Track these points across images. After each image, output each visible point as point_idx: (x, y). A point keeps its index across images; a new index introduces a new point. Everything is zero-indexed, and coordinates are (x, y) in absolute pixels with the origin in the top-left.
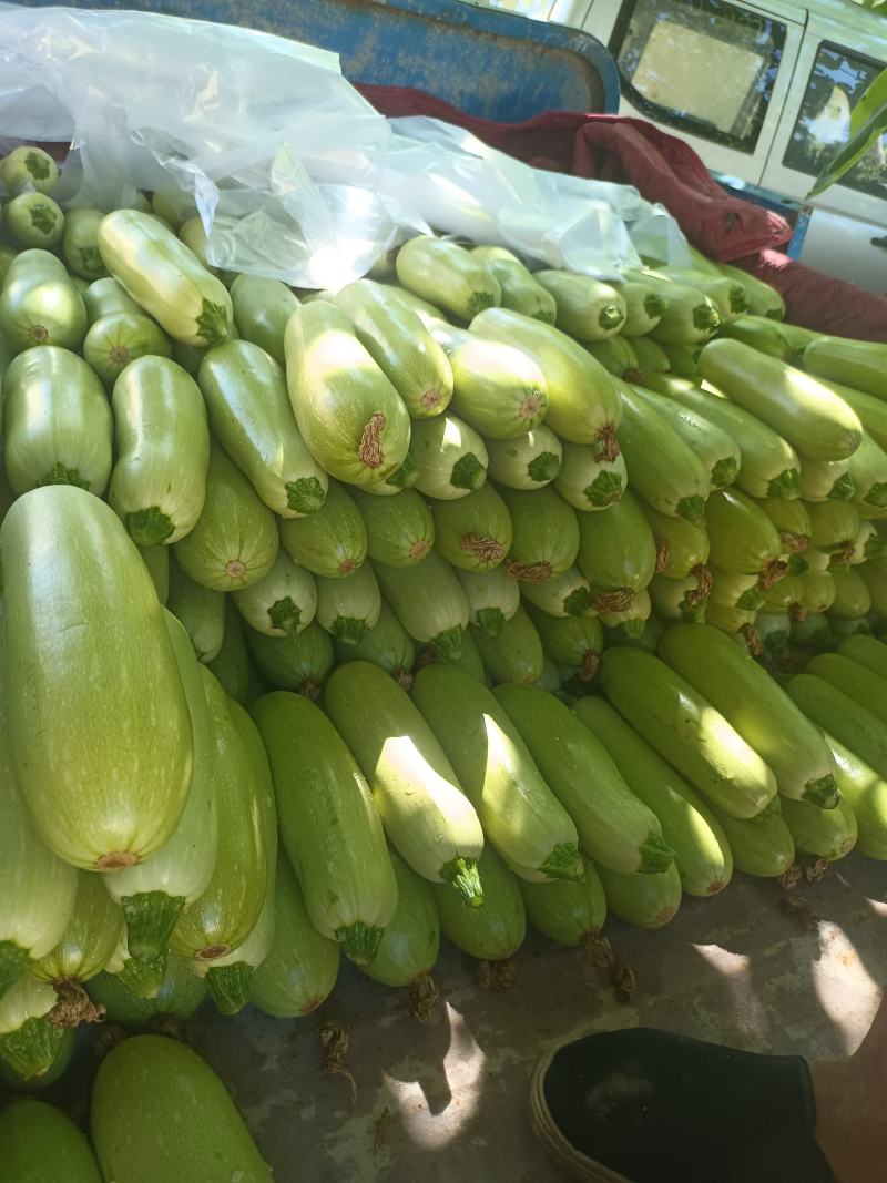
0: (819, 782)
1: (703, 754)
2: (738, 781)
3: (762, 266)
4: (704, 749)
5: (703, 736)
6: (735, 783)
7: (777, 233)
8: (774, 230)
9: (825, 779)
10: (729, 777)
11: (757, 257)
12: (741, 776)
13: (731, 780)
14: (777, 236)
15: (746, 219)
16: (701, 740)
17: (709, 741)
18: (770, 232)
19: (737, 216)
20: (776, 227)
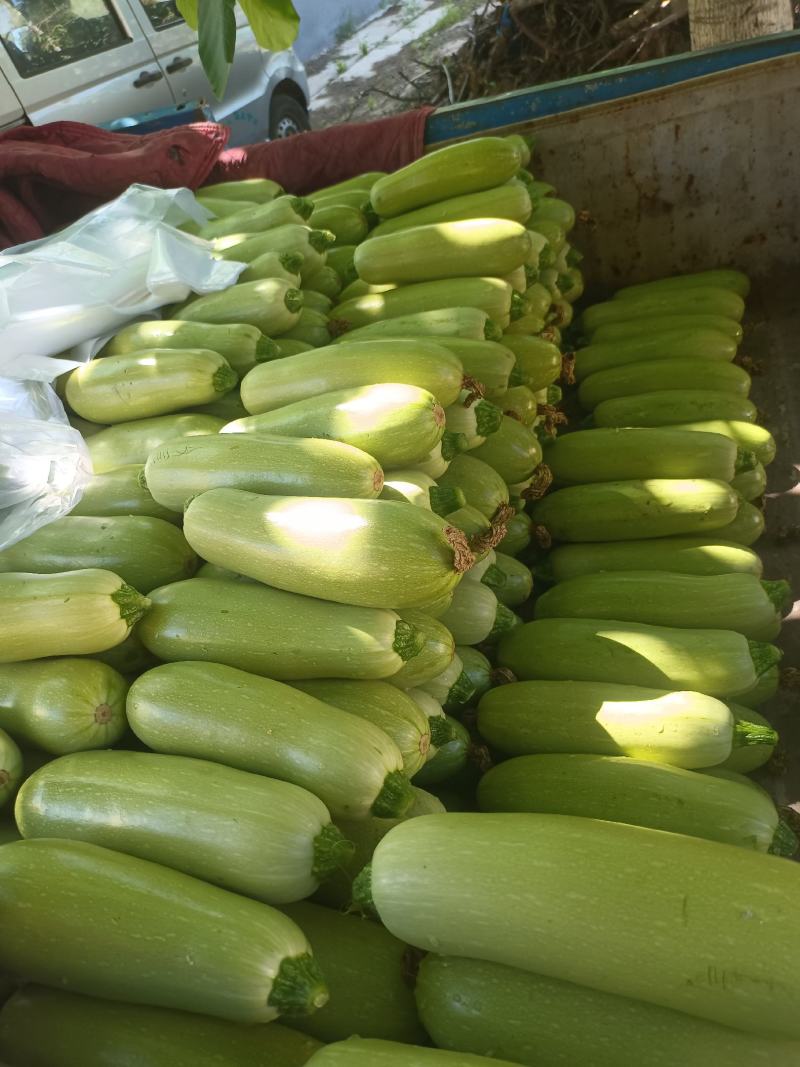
0: (739, 458)
1: (679, 511)
2: (715, 504)
3: (227, 169)
4: (675, 508)
5: (667, 502)
6: (715, 508)
7: (216, 136)
8: (212, 136)
9: (739, 453)
10: (708, 508)
11: (220, 165)
12: (713, 500)
13: (711, 509)
14: (219, 138)
15: (183, 143)
16: (669, 505)
17: (674, 501)
18: (211, 141)
19: (177, 147)
20: (211, 132)
